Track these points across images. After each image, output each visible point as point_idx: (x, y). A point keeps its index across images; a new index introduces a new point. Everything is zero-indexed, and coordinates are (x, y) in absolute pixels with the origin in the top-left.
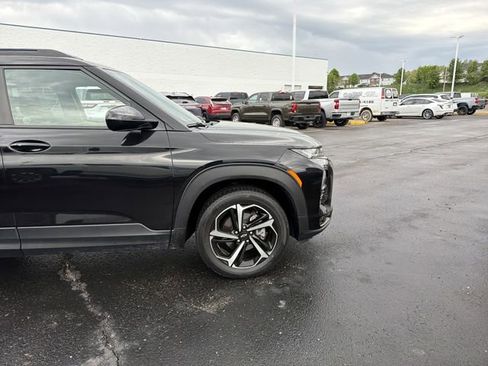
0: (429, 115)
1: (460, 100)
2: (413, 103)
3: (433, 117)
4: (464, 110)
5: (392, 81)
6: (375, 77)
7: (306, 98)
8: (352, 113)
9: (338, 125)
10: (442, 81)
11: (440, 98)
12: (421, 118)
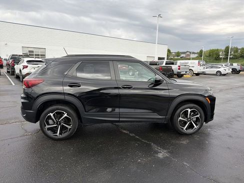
0: (219, 74)
1: (233, 67)
2: (212, 68)
3: (221, 75)
4: (235, 71)
5: (196, 55)
6: (188, 53)
7: (164, 65)
8: (186, 72)
9: (179, 77)
10: (221, 57)
11: (224, 66)
12: (216, 75)
